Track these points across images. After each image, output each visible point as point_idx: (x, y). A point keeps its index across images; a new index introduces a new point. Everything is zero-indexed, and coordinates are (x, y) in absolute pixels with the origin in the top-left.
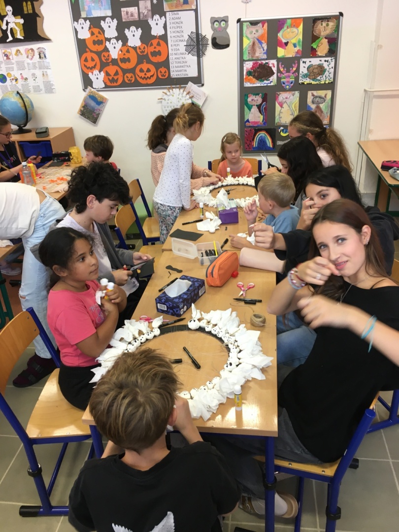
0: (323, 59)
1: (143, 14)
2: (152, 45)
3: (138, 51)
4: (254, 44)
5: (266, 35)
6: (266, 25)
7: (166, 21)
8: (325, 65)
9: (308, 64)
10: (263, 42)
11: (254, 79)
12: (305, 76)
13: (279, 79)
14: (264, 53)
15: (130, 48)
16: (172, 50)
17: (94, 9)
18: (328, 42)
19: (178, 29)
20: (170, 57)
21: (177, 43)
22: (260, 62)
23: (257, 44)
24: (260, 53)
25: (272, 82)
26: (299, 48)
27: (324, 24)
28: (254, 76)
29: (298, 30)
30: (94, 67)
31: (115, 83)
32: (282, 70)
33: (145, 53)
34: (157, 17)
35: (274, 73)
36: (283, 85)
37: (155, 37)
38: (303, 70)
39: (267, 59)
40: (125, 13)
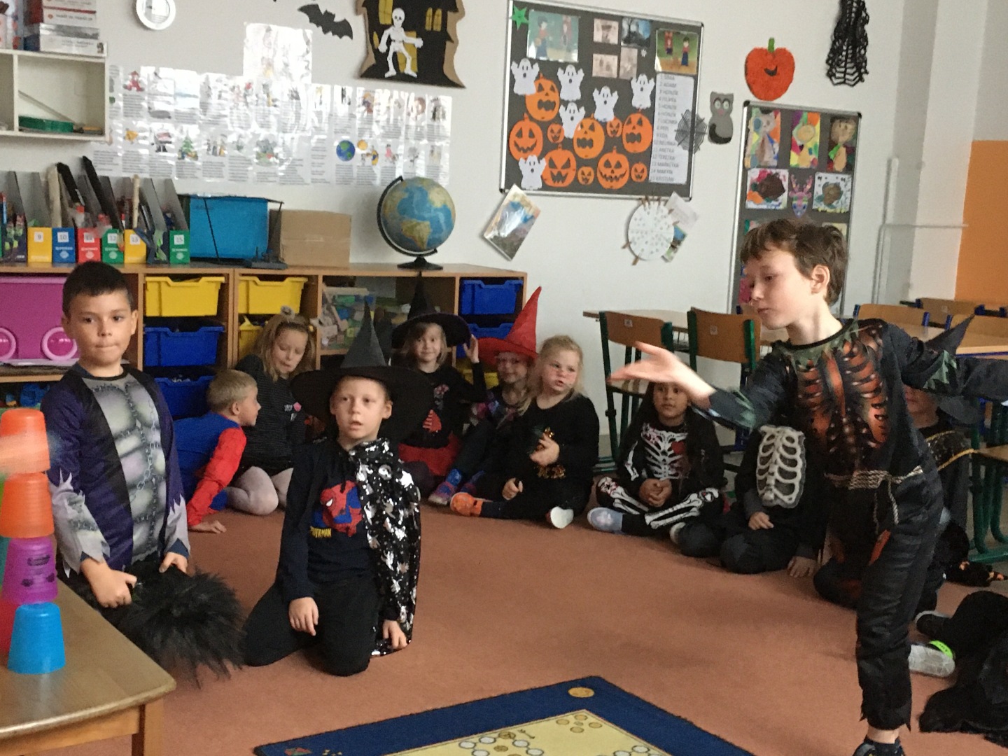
0: (841, 176)
1: (625, 69)
2: (630, 122)
3: (609, 129)
4: (763, 141)
5: (779, 131)
6: (779, 116)
7: (655, 87)
8: (842, 184)
9: (824, 181)
10: (775, 140)
11: (760, 198)
12: (820, 199)
13: (790, 200)
14: (775, 158)
15: (596, 124)
16: (658, 135)
17: (552, 46)
18: (847, 151)
19: (671, 103)
20: (654, 146)
21: (665, 125)
22: (769, 171)
23: (767, 144)
24: (770, 158)
25: (780, 204)
26: (815, 156)
27: (843, 125)
28: (760, 193)
29: (815, 130)
30: (531, 149)
31: (560, 182)
32: (794, 186)
33: (618, 135)
34: (643, 78)
35: (784, 191)
36: (795, 210)
37: (636, 110)
38: (818, 191)
39: (777, 167)
40: (599, 62)
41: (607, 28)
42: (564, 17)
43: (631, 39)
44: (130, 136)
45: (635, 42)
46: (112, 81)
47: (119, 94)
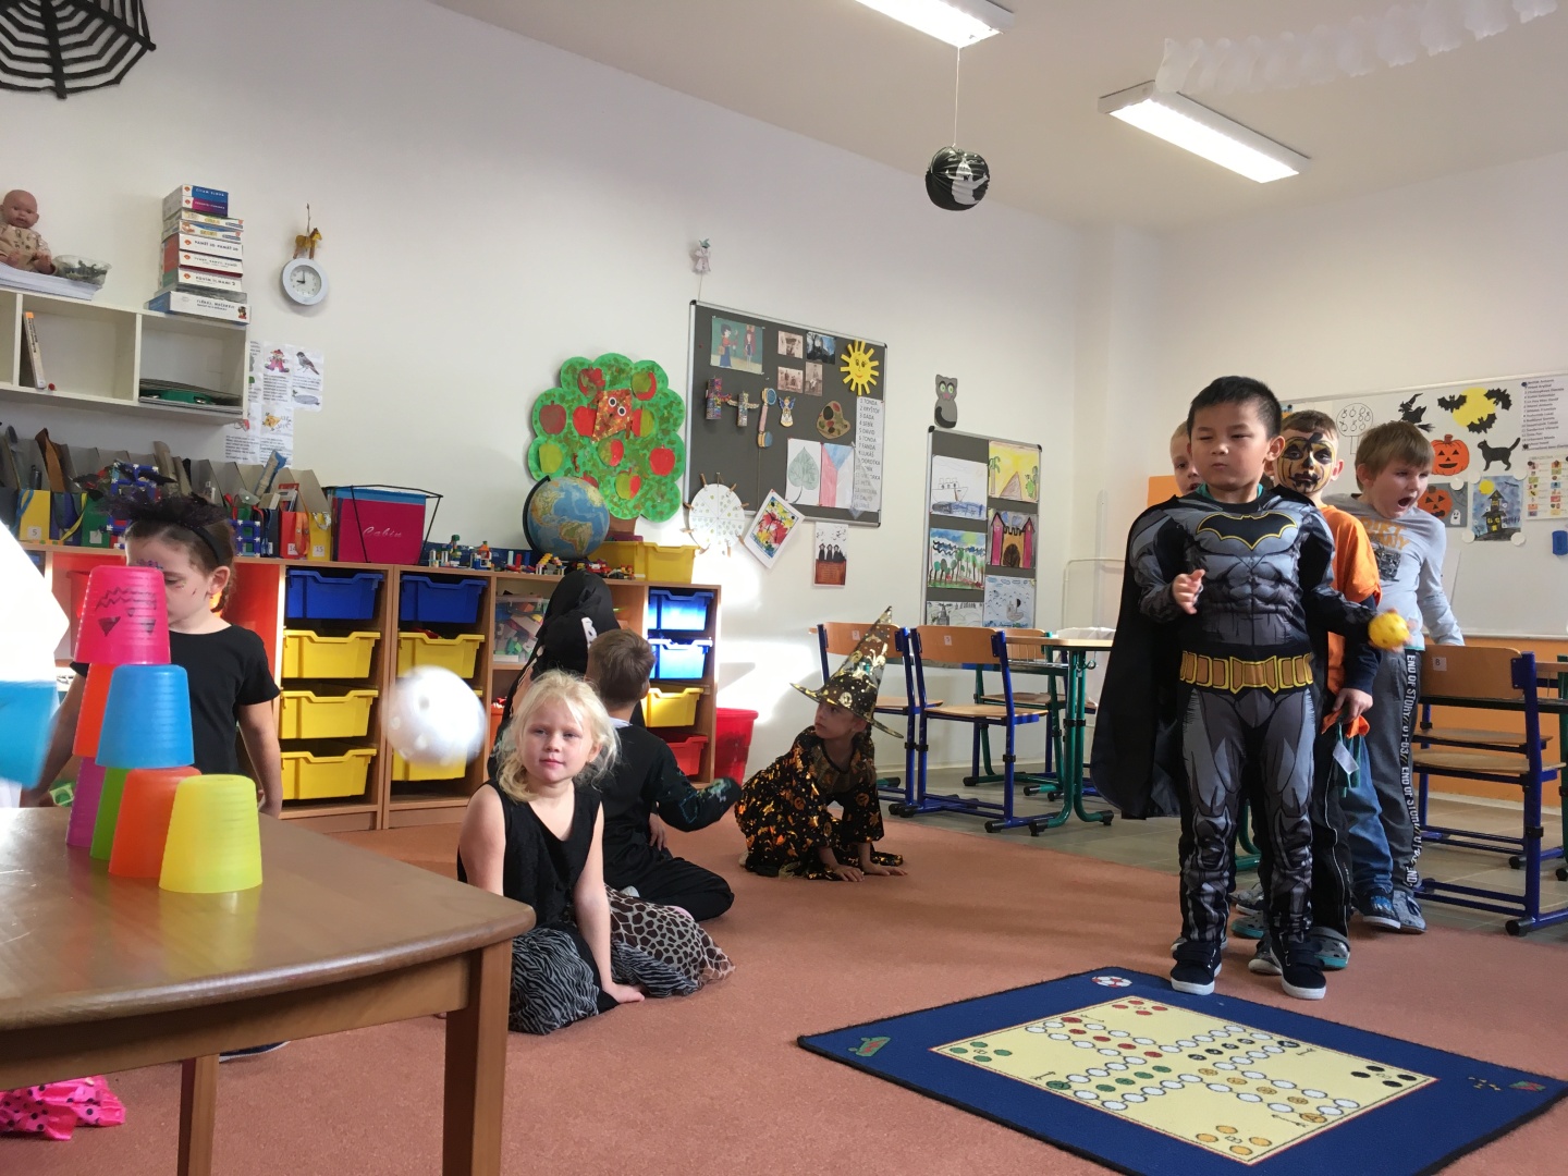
1: (810, 385)
17: (735, 356)
40: (784, 375)
41: (791, 341)
42: (748, 326)
43: (814, 355)
44: (269, 421)
45: (818, 358)
46: (252, 359)
47: (259, 375)
